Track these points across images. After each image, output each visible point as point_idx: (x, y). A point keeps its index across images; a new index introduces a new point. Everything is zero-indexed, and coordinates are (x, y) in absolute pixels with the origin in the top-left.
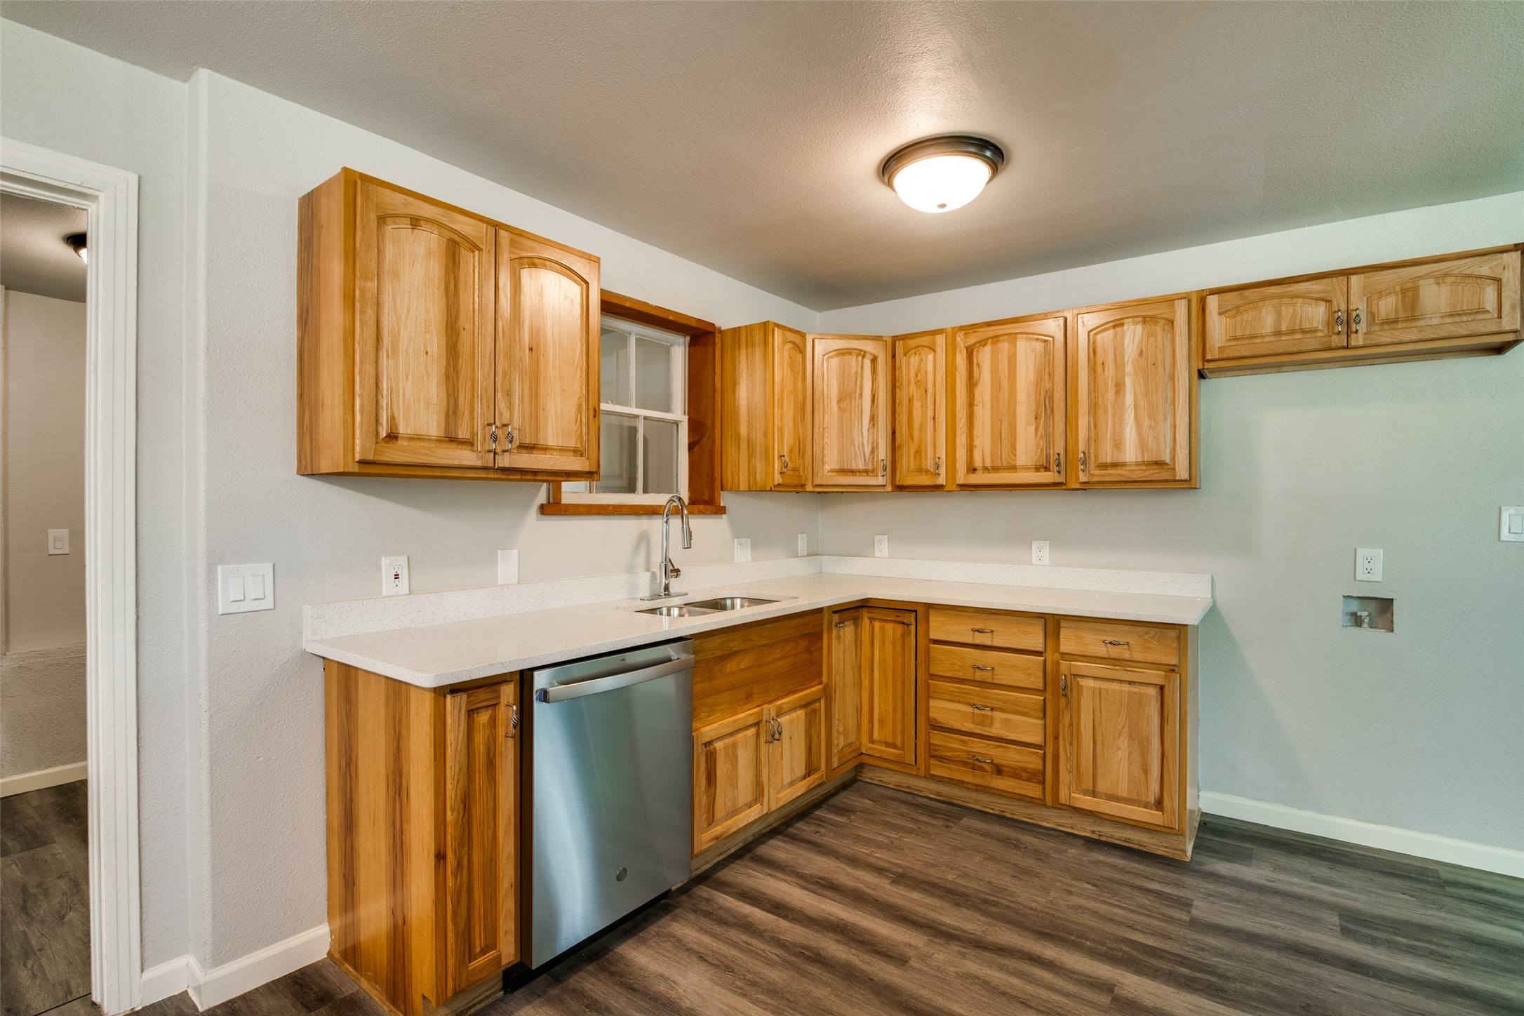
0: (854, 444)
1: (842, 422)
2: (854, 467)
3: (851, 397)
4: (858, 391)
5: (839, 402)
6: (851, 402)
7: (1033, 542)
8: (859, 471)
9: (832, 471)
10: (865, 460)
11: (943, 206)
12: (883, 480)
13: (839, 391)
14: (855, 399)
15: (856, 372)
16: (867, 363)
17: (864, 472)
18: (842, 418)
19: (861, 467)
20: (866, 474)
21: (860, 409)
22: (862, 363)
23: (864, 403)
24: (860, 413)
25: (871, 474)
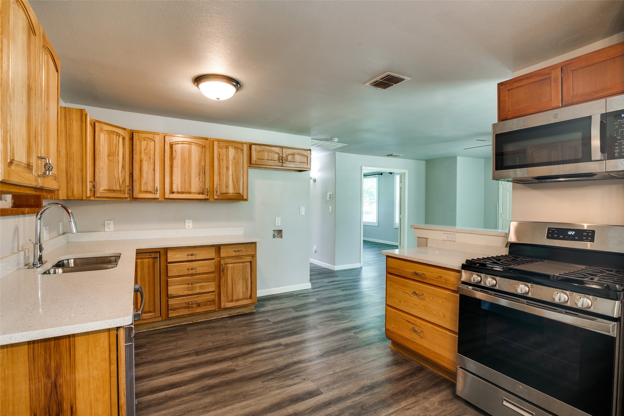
0: (115, 177)
1: (110, 166)
2: (115, 189)
3: (113, 155)
4: (117, 152)
5: (108, 156)
6: (114, 157)
7: (186, 220)
8: (117, 191)
9: (105, 190)
10: (120, 186)
11: (218, 99)
12: (128, 195)
13: (108, 151)
14: (116, 156)
15: (116, 143)
16: (121, 140)
17: (119, 191)
18: (110, 164)
19: (118, 189)
20: (120, 192)
21: (118, 161)
22: (119, 139)
23: (119, 159)
24: (117, 163)
25: (122, 192)
